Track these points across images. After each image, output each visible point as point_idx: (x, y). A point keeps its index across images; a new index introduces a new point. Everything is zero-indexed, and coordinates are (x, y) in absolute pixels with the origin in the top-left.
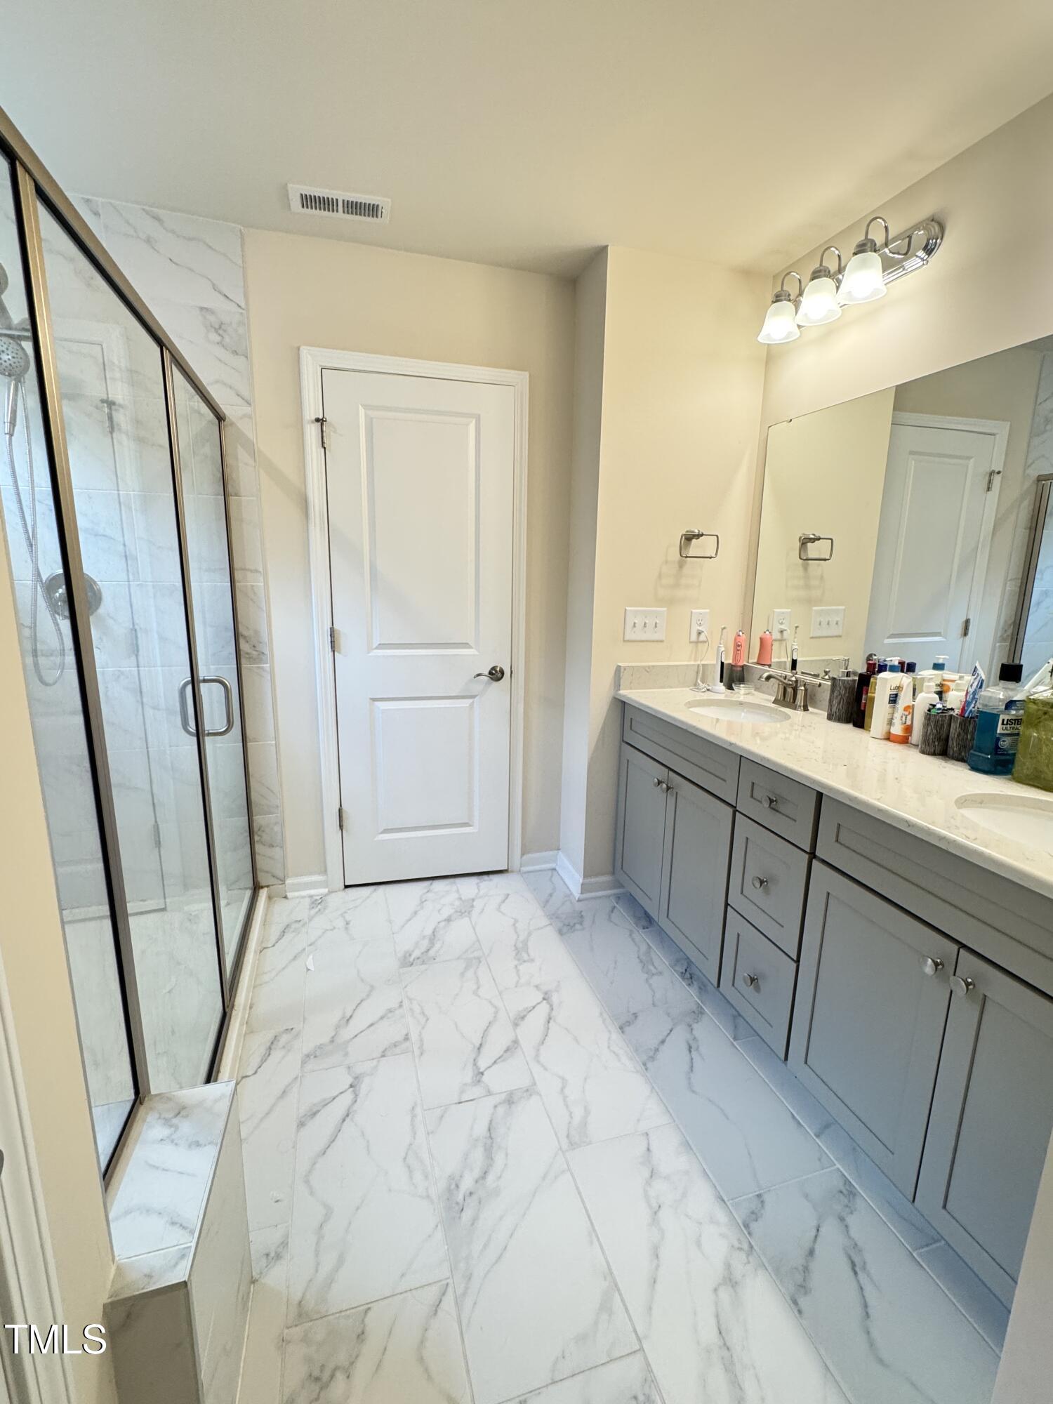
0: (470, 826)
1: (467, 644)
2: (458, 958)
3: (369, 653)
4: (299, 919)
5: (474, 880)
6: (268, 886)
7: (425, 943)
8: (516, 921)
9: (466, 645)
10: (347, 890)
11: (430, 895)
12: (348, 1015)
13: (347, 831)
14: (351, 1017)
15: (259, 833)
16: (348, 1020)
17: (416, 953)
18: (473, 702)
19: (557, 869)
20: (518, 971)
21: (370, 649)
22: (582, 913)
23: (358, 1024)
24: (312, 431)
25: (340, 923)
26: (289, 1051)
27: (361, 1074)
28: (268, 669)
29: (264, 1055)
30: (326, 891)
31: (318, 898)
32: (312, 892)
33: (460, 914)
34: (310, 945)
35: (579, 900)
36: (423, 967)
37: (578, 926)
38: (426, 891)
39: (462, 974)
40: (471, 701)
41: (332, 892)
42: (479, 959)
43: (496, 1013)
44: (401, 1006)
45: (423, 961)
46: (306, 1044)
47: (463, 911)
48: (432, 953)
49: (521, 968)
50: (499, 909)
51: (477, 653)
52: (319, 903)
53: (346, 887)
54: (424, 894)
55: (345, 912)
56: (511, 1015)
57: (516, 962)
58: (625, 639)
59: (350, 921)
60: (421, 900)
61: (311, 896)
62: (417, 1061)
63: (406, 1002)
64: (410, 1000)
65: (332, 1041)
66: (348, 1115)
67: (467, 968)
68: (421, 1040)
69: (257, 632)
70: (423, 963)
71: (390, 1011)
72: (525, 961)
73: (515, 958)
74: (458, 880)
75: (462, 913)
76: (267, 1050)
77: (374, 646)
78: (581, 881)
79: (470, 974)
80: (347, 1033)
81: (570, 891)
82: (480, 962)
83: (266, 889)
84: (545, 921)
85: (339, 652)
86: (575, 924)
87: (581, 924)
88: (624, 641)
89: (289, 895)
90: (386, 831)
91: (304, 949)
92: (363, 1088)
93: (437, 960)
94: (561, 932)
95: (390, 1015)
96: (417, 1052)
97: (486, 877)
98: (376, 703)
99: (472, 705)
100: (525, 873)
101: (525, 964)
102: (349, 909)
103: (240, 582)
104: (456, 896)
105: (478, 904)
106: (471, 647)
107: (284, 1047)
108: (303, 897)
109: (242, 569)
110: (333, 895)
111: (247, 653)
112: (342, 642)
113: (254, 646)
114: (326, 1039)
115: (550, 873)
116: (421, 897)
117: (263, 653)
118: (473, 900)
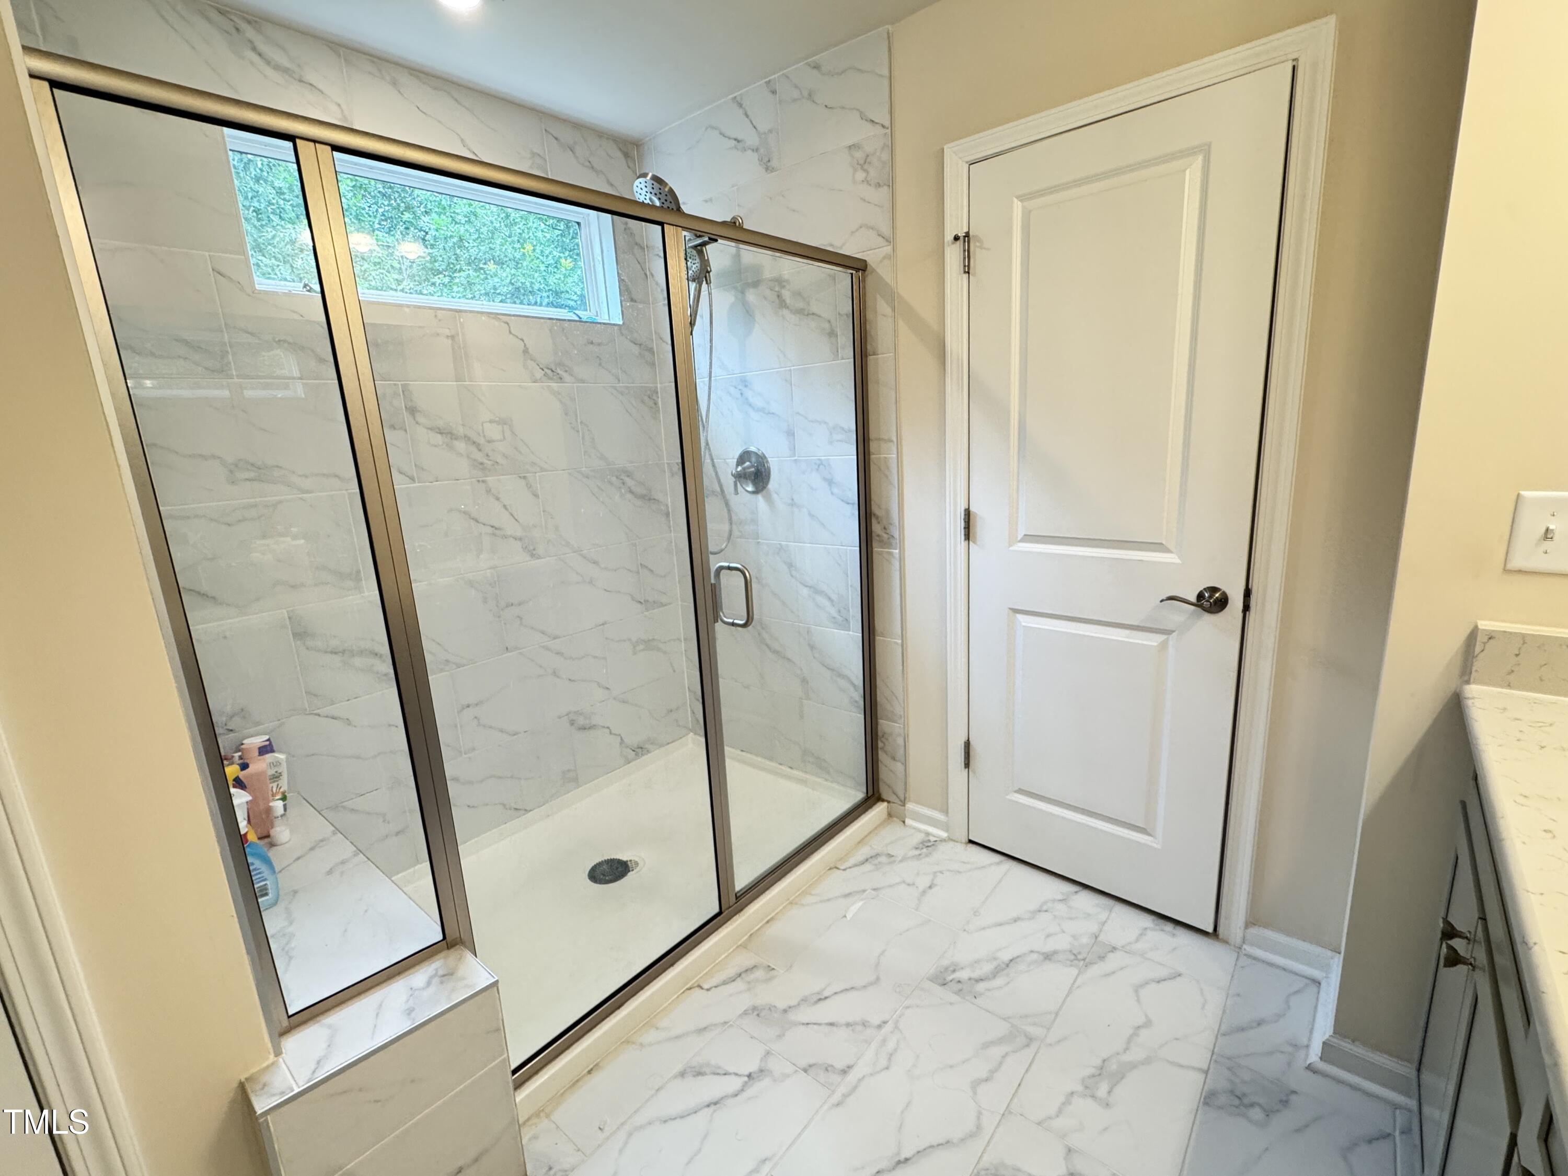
0: (1149, 834)
1: (1161, 544)
2: (1004, 1019)
3: (1010, 546)
4: (892, 854)
5: (1146, 921)
6: (889, 802)
7: (987, 968)
8: (1148, 1023)
9: (1159, 547)
10: (970, 845)
11: (1061, 907)
12: (826, 994)
13: (974, 773)
14: (826, 998)
15: (883, 739)
16: (820, 1000)
17: (963, 975)
18: (1168, 638)
19: (1323, 984)
20: (1067, 1102)
21: (1012, 542)
22: (1293, 1098)
23: (823, 1013)
24: (953, 254)
25: (923, 882)
26: (749, 989)
27: (768, 1070)
28: (897, 556)
29: (730, 978)
30: (944, 835)
31: (932, 839)
32: (931, 829)
33: (1072, 957)
34: (874, 890)
35: (1309, 1068)
36: (954, 998)
37: (1256, 1114)
38: (1060, 897)
39: (986, 1045)
40: (1164, 637)
41: (952, 840)
42: (1030, 1040)
43: (972, 1135)
44: (879, 1027)
45: (961, 990)
46: (765, 995)
47: (1080, 957)
48: (981, 987)
49: (1076, 1100)
50: (1137, 989)
51: (1178, 561)
52: (928, 846)
53: (971, 842)
54: (1054, 901)
55: (941, 872)
56: (985, 1158)
57: (1080, 1088)
58: (1510, 566)
59: (936, 885)
60: (1041, 906)
61: (928, 834)
62: (826, 1107)
63: (888, 1027)
64: (896, 1027)
65: (785, 1011)
66: (715, 1104)
67: (1000, 1041)
68: (855, 1088)
69: (888, 512)
70: (959, 992)
71: (865, 1024)
72: (1093, 1097)
73: (1083, 1080)
74: (1119, 908)
75: (1077, 959)
76: (736, 974)
77: (1019, 539)
78: (1327, 1036)
79: (996, 1052)
80: (806, 1014)
81: (1310, 1039)
82: (1028, 1045)
83: (885, 804)
84: (1202, 1059)
85: (974, 542)
86: (1252, 1105)
87: (1268, 1113)
88: (1506, 571)
89: (908, 821)
90: (1020, 791)
91: (864, 891)
92: (756, 1088)
93: (978, 1001)
94: (1209, 1099)
95: (859, 1028)
96: (836, 1097)
97: (1169, 927)
98: (1020, 617)
99: (1163, 646)
100: (1249, 956)
101: (1089, 1101)
102: (949, 870)
103: (874, 454)
104: (1094, 928)
105: (1113, 961)
106: (1167, 550)
107: (749, 982)
108: (919, 831)
109: (876, 439)
110: (951, 844)
111: (878, 536)
112: (979, 529)
113: (885, 528)
114: (781, 1005)
115: (1299, 983)
116: (1046, 902)
117: (893, 536)
118: (1114, 949)
